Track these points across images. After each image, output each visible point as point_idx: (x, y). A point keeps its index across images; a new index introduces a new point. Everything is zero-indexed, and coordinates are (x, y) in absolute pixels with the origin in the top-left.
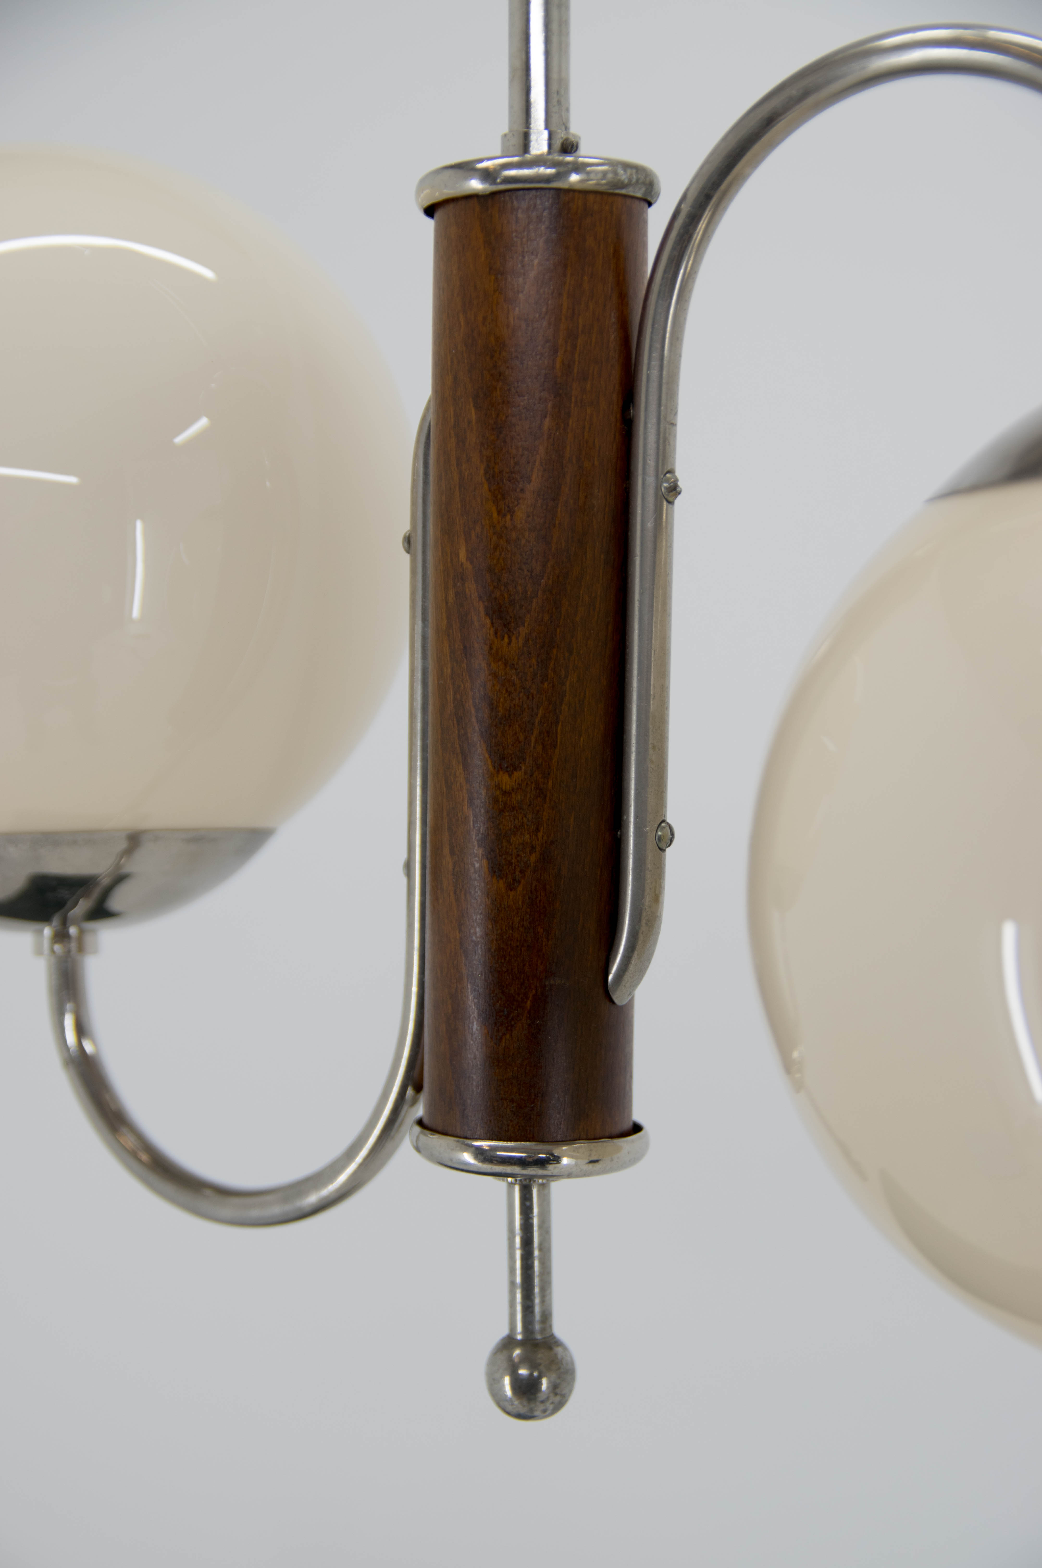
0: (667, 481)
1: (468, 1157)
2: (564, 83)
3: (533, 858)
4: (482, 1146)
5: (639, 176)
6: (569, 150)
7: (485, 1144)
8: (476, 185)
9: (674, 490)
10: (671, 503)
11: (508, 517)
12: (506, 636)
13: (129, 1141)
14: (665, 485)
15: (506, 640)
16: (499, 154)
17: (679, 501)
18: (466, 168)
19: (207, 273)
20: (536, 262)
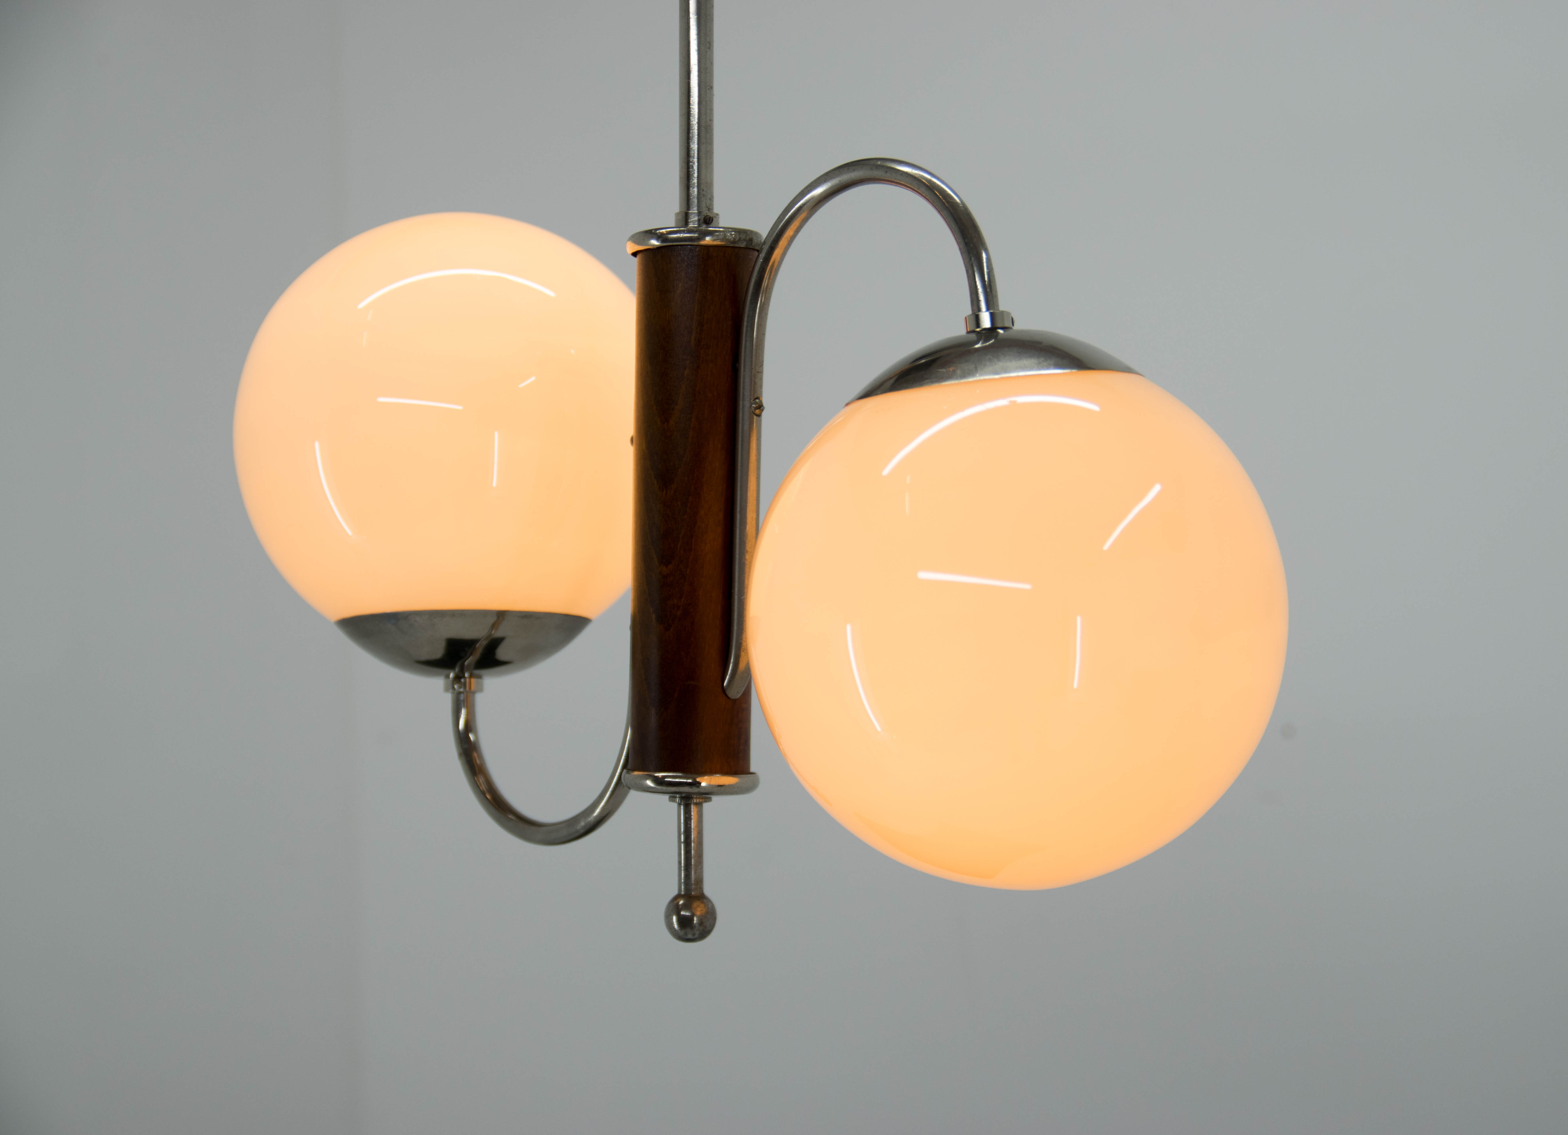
0: (756, 403)
1: (649, 783)
2: (710, 185)
3: (679, 613)
4: (659, 776)
5: (741, 236)
6: (707, 222)
7: (660, 775)
8: (655, 243)
9: (760, 407)
10: (759, 416)
11: (666, 424)
12: (665, 490)
13: (481, 780)
14: (754, 405)
15: (665, 492)
16: (674, 226)
17: (764, 414)
18: (651, 233)
19: (551, 294)
20: (680, 285)
